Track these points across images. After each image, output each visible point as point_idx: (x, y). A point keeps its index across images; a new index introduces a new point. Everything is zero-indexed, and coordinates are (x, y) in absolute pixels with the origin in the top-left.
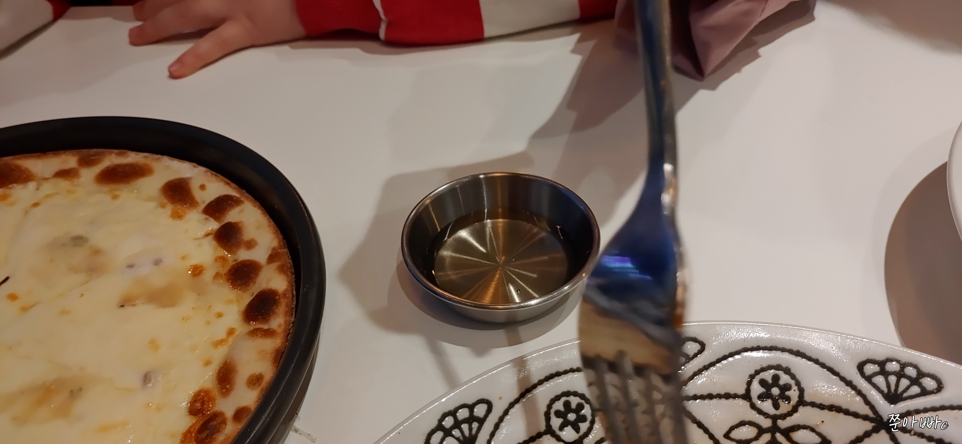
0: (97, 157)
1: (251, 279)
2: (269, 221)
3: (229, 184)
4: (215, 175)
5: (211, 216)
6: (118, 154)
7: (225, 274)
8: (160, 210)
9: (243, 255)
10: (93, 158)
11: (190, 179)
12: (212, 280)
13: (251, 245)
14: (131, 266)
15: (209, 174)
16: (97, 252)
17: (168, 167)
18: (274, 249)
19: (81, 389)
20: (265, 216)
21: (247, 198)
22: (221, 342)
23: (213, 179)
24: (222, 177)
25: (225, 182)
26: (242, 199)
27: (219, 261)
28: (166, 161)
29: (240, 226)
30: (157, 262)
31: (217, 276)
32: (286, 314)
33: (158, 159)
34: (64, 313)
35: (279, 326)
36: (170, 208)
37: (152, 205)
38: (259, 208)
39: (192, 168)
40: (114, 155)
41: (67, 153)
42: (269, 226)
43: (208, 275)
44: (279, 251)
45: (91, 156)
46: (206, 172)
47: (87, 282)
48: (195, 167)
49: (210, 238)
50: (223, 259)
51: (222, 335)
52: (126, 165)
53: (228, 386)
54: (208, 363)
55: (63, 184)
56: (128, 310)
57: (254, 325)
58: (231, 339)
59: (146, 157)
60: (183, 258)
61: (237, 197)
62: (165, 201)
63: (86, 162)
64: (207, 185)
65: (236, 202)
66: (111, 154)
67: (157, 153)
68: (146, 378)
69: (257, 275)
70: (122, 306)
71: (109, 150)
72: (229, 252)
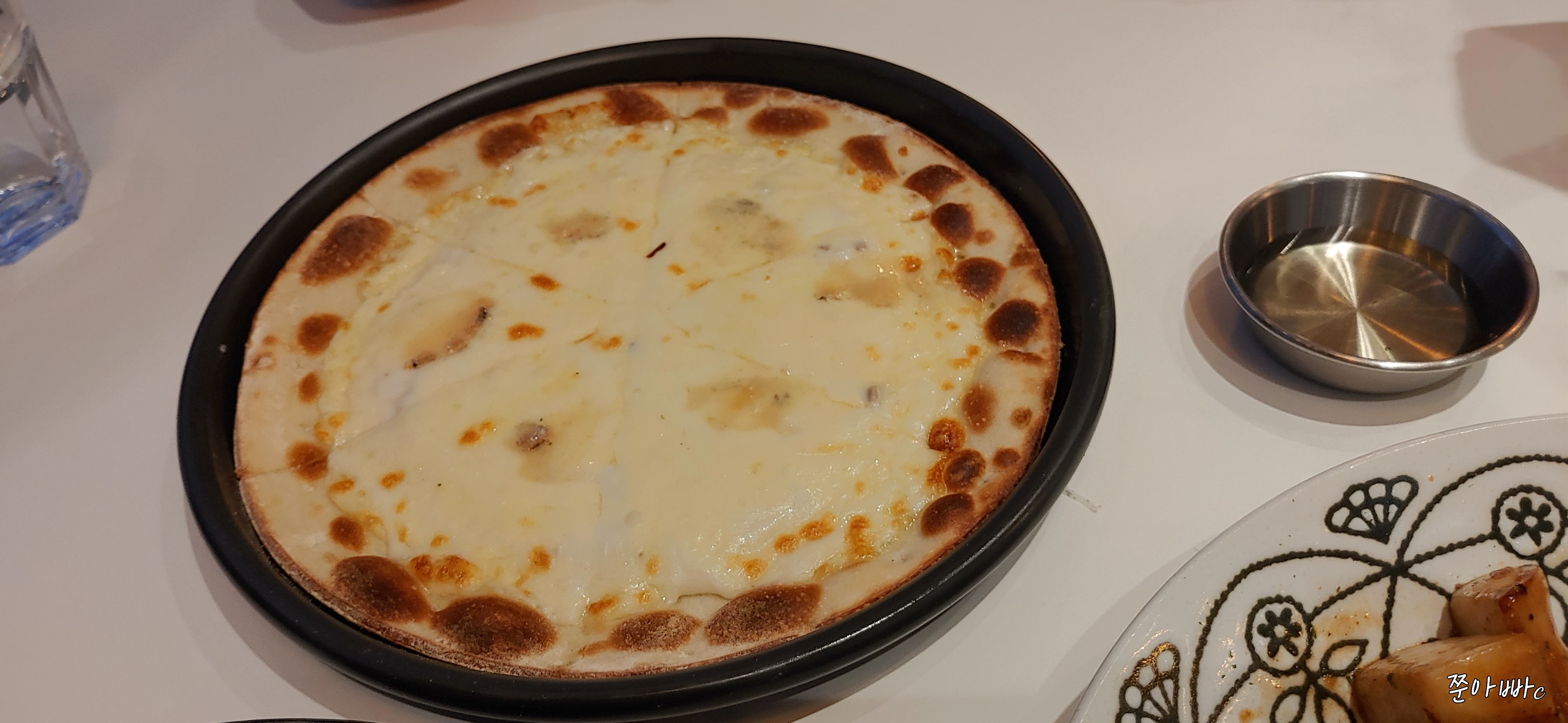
0: (751, 95)
1: (991, 284)
2: (1008, 208)
3: (940, 150)
4: (920, 137)
5: (920, 192)
6: (778, 94)
7: (954, 274)
8: (846, 178)
9: (973, 250)
10: (746, 96)
11: (884, 137)
12: (936, 278)
13: (984, 237)
14: (825, 248)
15: (911, 134)
16: (775, 224)
17: (849, 119)
18: (1020, 246)
19: (787, 396)
20: (1001, 200)
21: (970, 172)
22: (960, 363)
23: (917, 141)
24: (930, 140)
25: (935, 147)
26: (963, 173)
27: (942, 254)
28: (846, 110)
29: (969, 209)
30: (859, 247)
31: (942, 273)
32: (1051, 336)
33: (834, 105)
34: (747, 297)
35: (1044, 351)
36: (861, 175)
37: (833, 169)
38: (990, 188)
39: (885, 122)
40: (772, 94)
41: (710, 87)
42: (1010, 214)
43: (930, 271)
44: (1029, 250)
45: (743, 92)
46: (906, 131)
47: (769, 261)
48: (888, 122)
49: (926, 223)
50: (948, 253)
51: (963, 353)
52: (790, 111)
53: (984, 419)
54: (947, 387)
55: (709, 128)
56: (830, 304)
57: (1005, 346)
58: (974, 361)
59: (817, 102)
60: (892, 245)
61: (956, 171)
62: (853, 165)
63: (736, 101)
64: (909, 148)
65: (957, 178)
66: (768, 92)
67: (833, 97)
68: (870, 394)
69: (999, 279)
70: (822, 298)
71: (766, 87)
72: (955, 244)
